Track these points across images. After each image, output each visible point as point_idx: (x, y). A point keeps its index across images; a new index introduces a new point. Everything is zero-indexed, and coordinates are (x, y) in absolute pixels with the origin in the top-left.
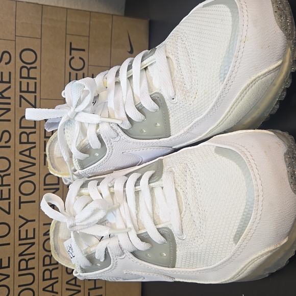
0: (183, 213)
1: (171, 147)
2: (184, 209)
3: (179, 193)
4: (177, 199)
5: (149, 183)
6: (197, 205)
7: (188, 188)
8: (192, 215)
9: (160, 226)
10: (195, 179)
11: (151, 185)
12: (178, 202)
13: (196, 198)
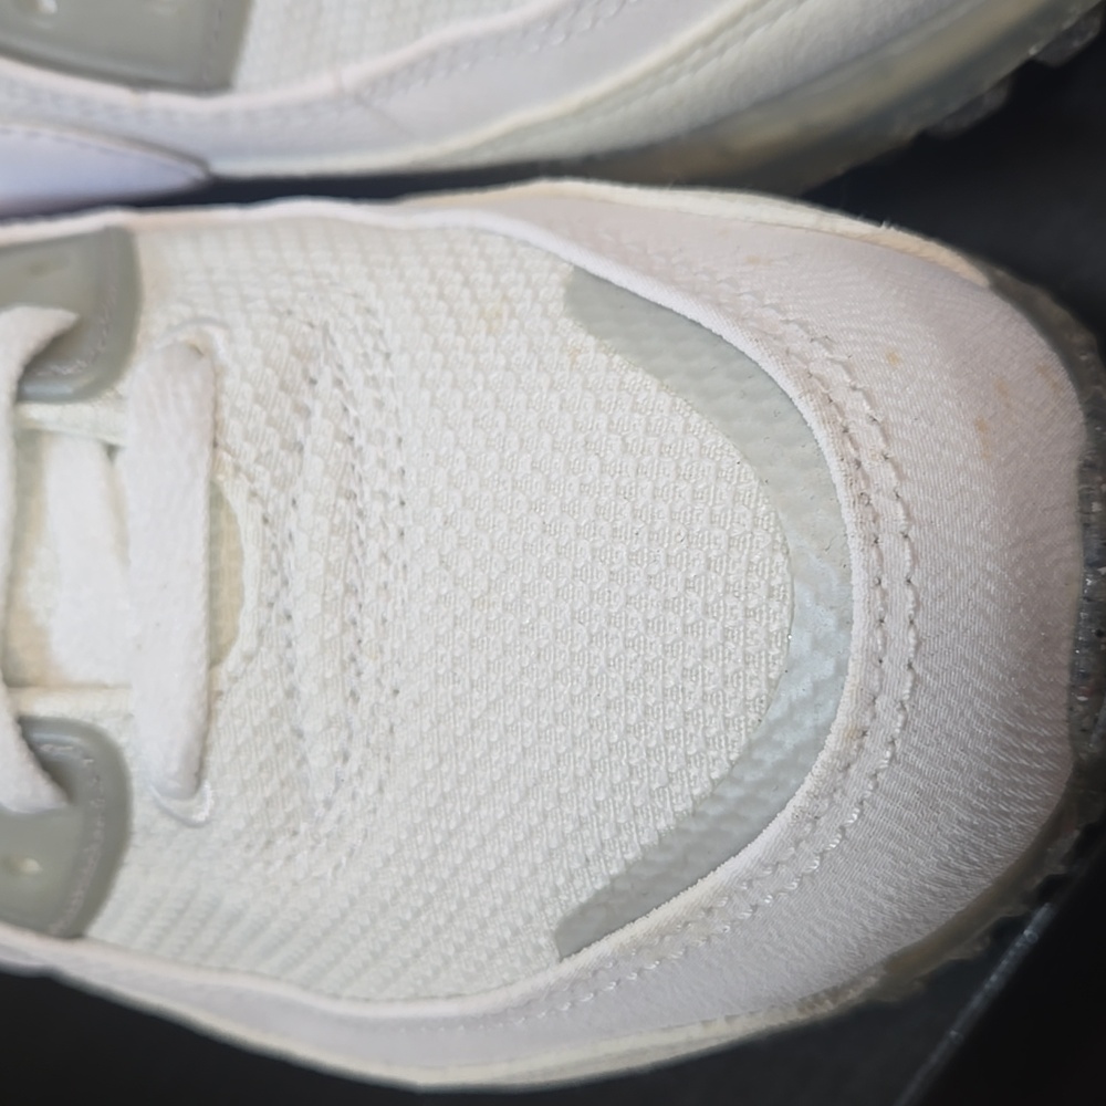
0: (232, 662)
1: (199, 161)
2: (245, 642)
3: (232, 518)
4: (212, 557)
5: (20, 397)
6: (349, 638)
7: (306, 500)
8: (291, 693)
9: (43, 706)
10: (372, 453)
11: (37, 412)
12: (213, 577)
13: (350, 590)
